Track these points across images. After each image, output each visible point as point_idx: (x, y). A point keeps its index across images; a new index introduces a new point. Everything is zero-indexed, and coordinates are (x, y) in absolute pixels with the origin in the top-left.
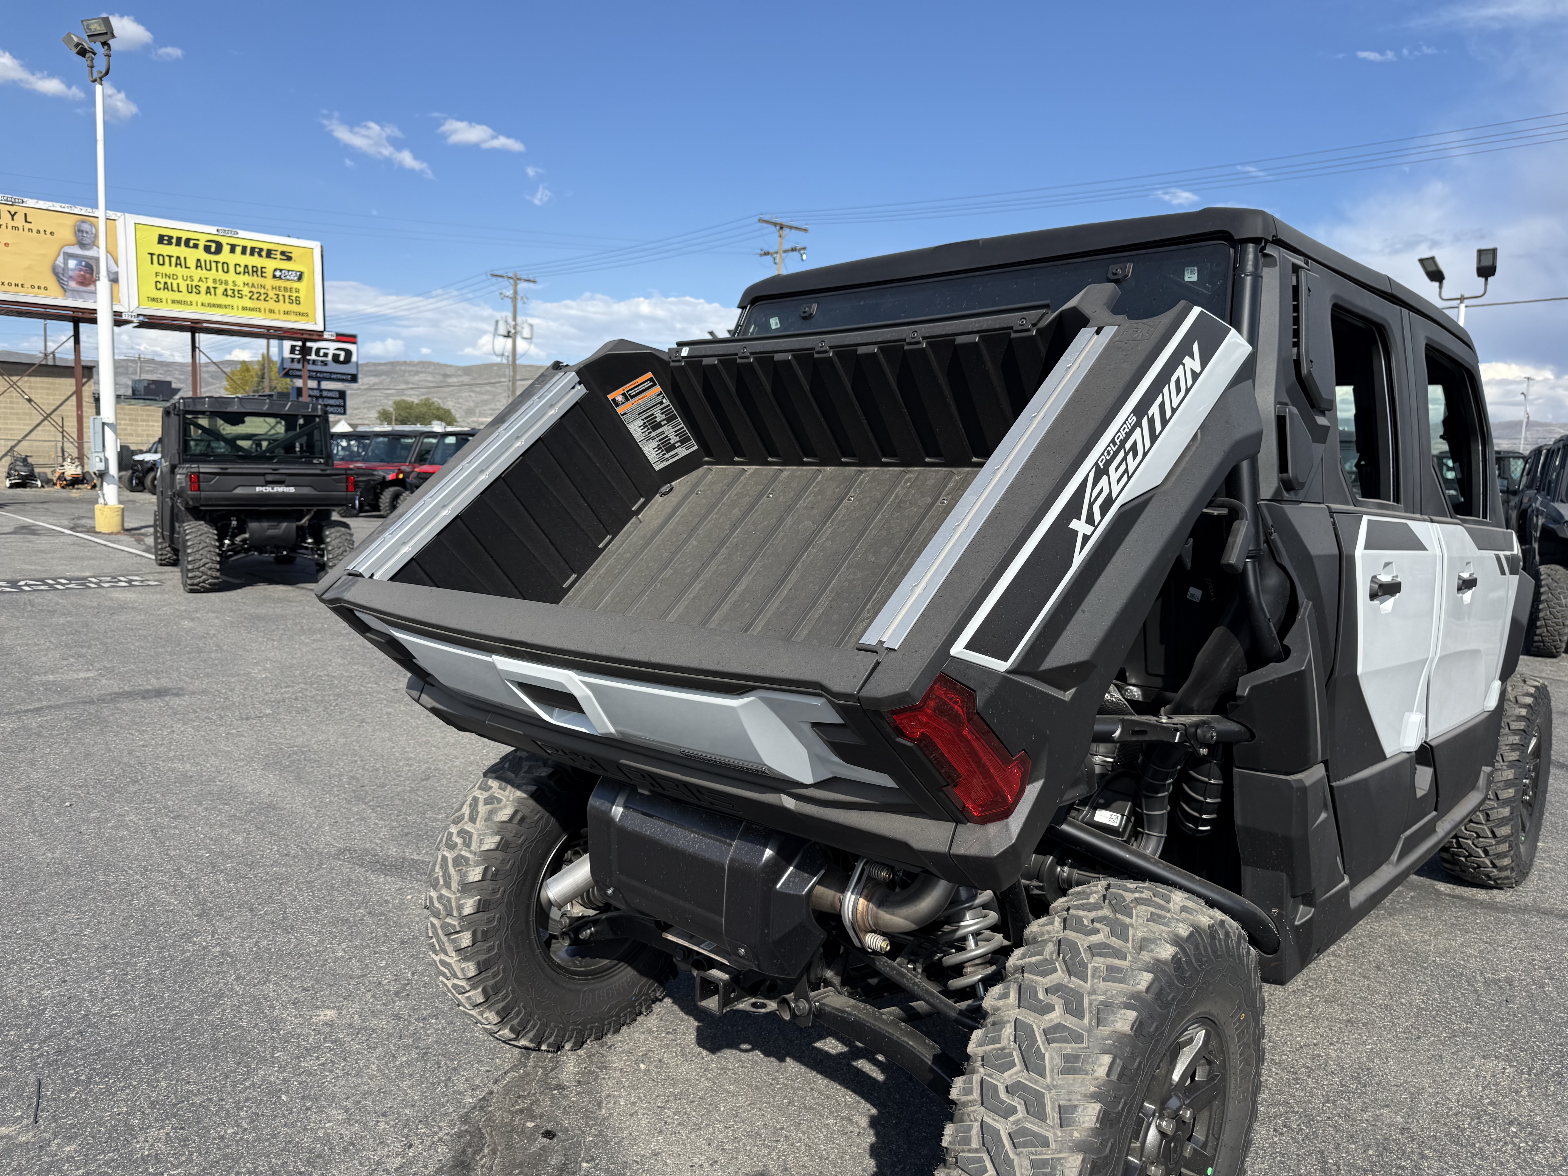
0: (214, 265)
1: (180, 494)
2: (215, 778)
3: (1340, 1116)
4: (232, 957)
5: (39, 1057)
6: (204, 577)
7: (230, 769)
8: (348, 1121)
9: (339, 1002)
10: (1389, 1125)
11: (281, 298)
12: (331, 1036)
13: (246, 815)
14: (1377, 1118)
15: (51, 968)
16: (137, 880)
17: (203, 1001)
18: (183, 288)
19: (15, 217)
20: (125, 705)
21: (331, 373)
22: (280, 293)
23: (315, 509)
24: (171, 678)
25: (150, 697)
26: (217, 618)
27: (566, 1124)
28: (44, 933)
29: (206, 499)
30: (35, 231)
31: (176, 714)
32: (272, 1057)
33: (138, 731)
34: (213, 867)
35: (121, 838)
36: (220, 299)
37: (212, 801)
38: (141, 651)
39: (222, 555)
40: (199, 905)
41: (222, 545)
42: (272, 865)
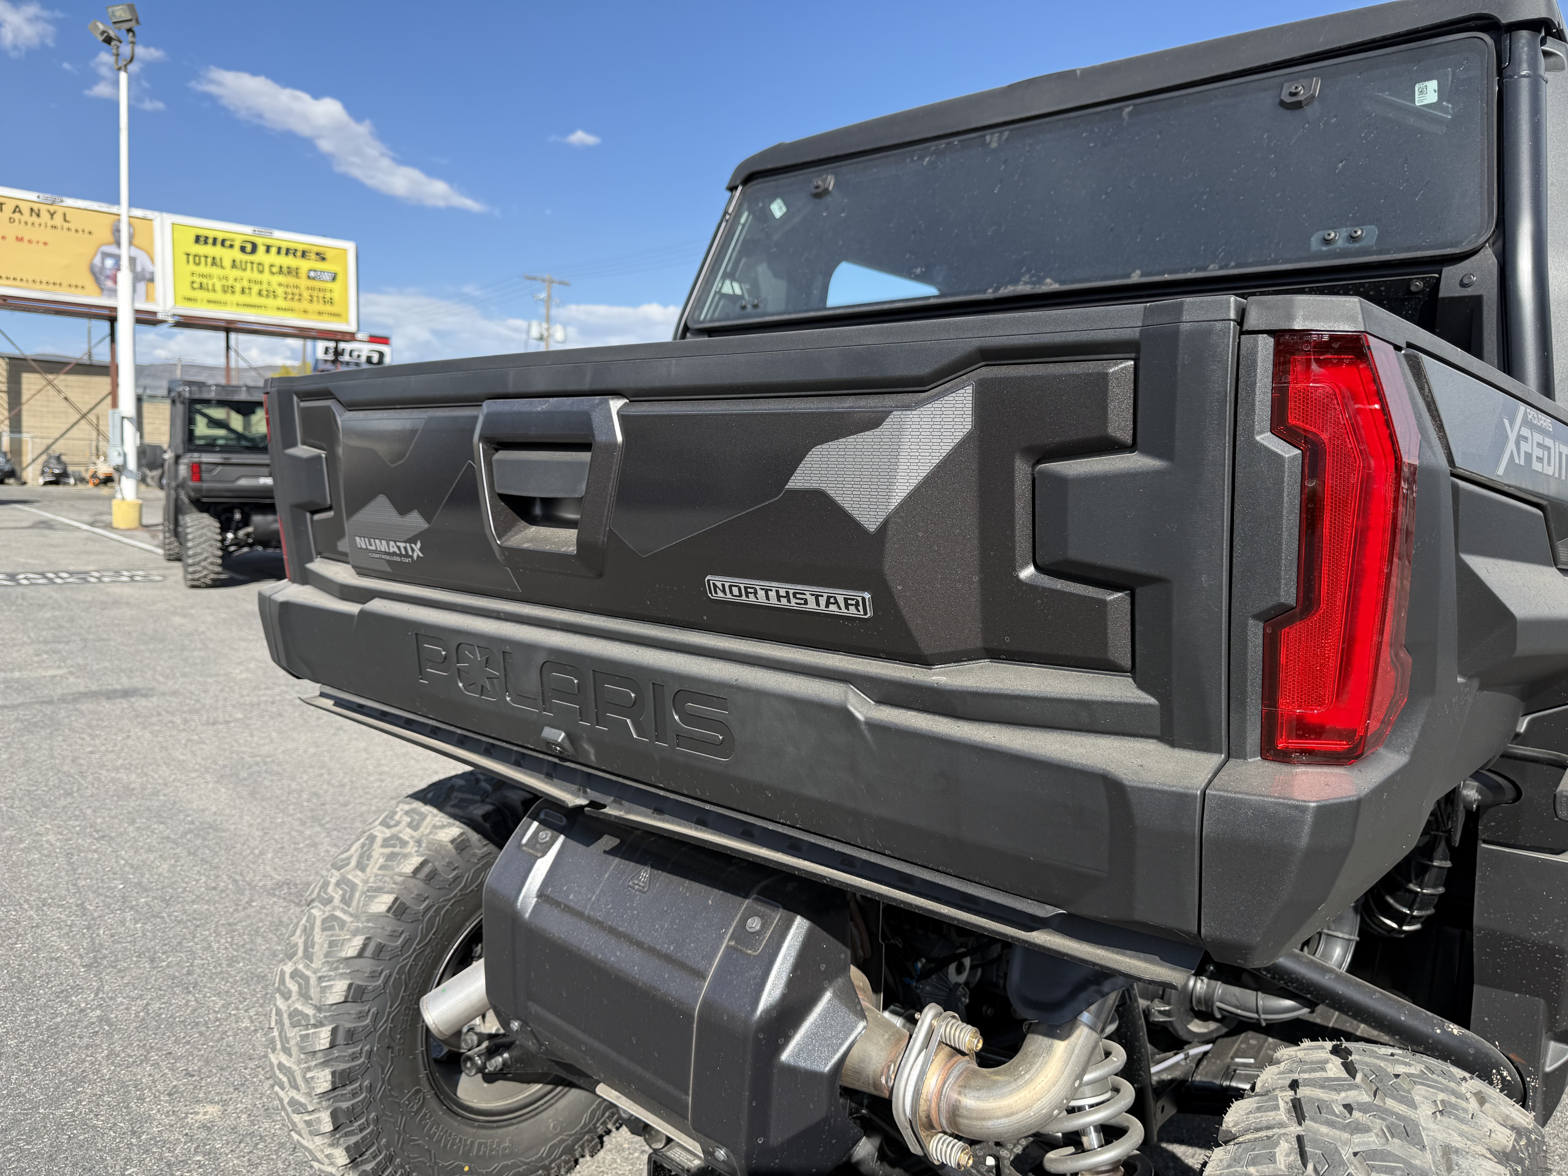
0: (249, 265)
1: (181, 485)
2: (159, 791)
4: (110, 1025)
6: (205, 572)
7: (179, 780)
9: (228, 1093)
11: (315, 298)
12: (205, 1145)
13: (181, 838)
16: (30, 918)
17: (57, 1088)
18: (218, 287)
19: (54, 217)
20: (86, 706)
22: (315, 294)
24: (143, 677)
25: (116, 698)
26: (211, 614)
29: (208, 490)
30: (73, 230)
31: (137, 716)
33: (90, 735)
34: (124, 902)
35: (29, 863)
36: (255, 299)
37: (148, 819)
38: (122, 648)
39: (224, 549)
40: (93, 951)
41: (223, 540)
42: (193, 902)
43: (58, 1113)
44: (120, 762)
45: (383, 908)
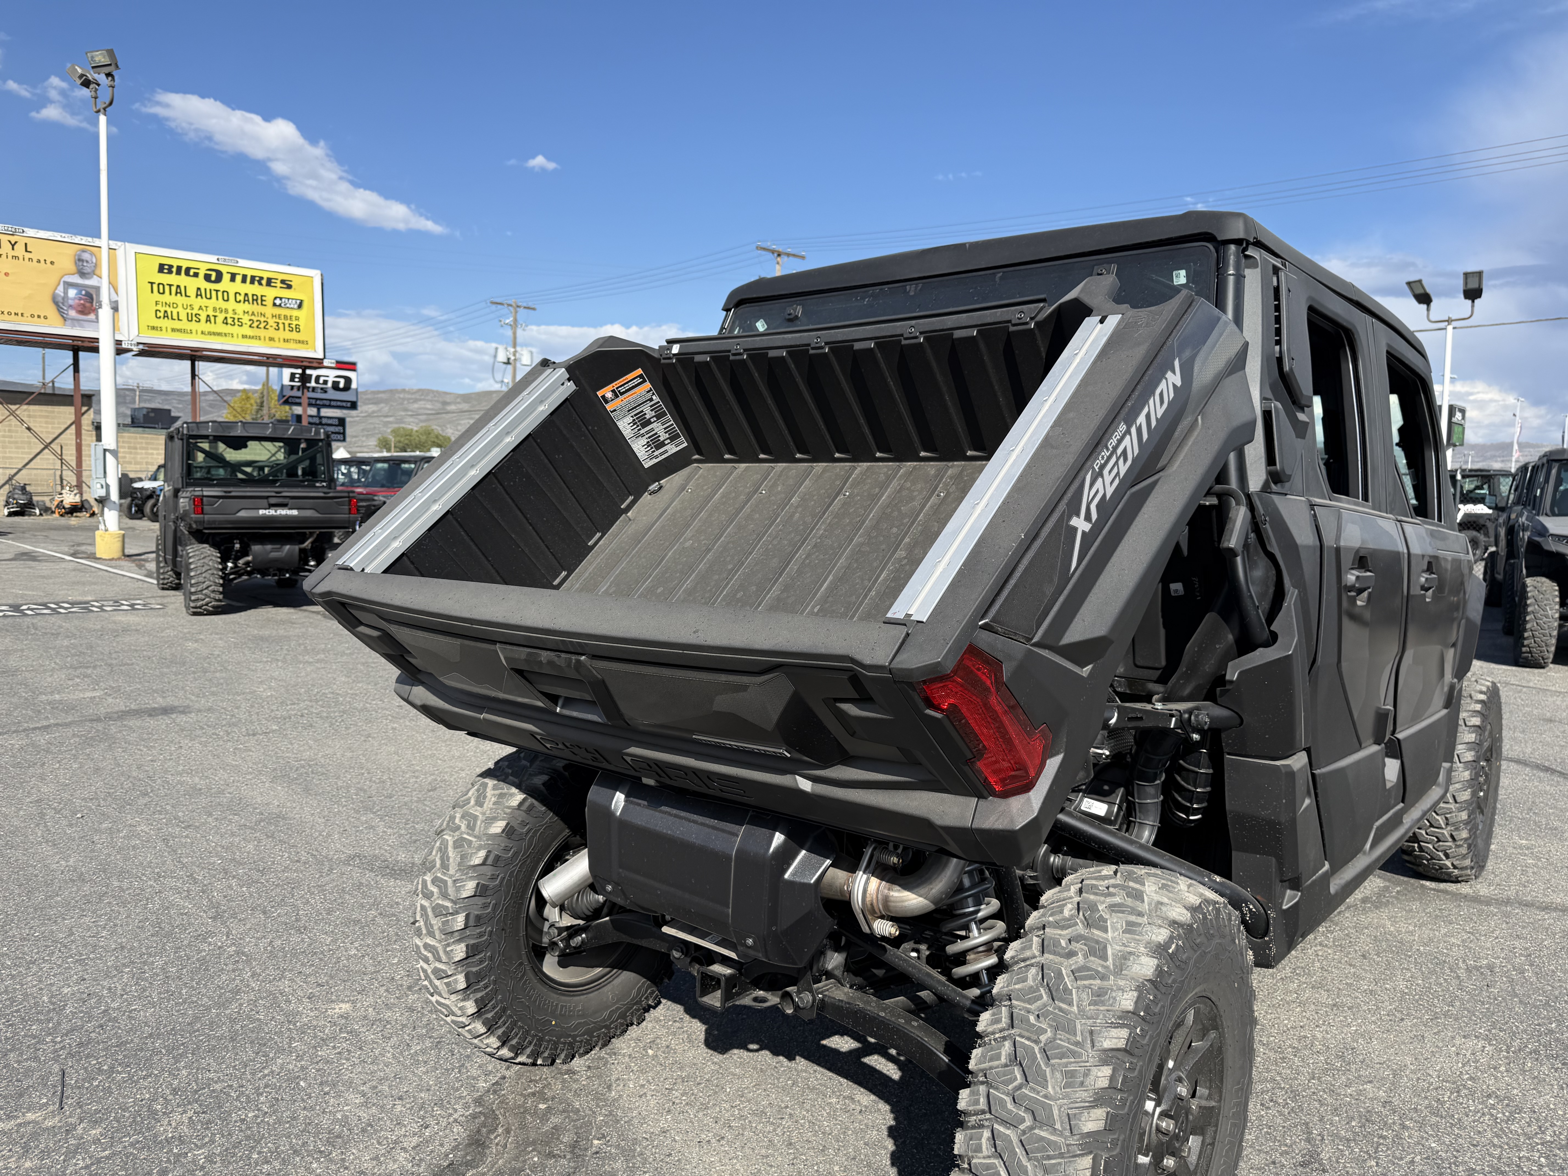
0: (214, 293)
1: (181, 518)
2: (224, 790)
3: (1324, 1091)
4: (247, 956)
5: (61, 1048)
6: (207, 600)
7: (238, 781)
8: (365, 1104)
9: (354, 996)
10: (1372, 1099)
11: (281, 326)
12: (346, 1027)
13: (256, 825)
14: (1360, 1093)
15: (70, 968)
16: (151, 886)
17: (220, 997)
18: (183, 316)
19: (15, 247)
20: (132, 722)
21: (330, 400)
22: (280, 322)
23: (318, 531)
24: (176, 697)
25: (157, 715)
26: (221, 639)
27: (577, 1105)
28: (61, 935)
29: (209, 522)
30: (35, 260)
31: (182, 730)
32: (290, 1047)
33: (145, 746)
34: (226, 873)
35: (134, 847)
36: (220, 328)
37: (222, 812)
38: (146, 671)
39: (225, 577)
40: (213, 908)
41: (225, 568)
42: (283, 871)
43: (228, 1012)
45: (499, 830)
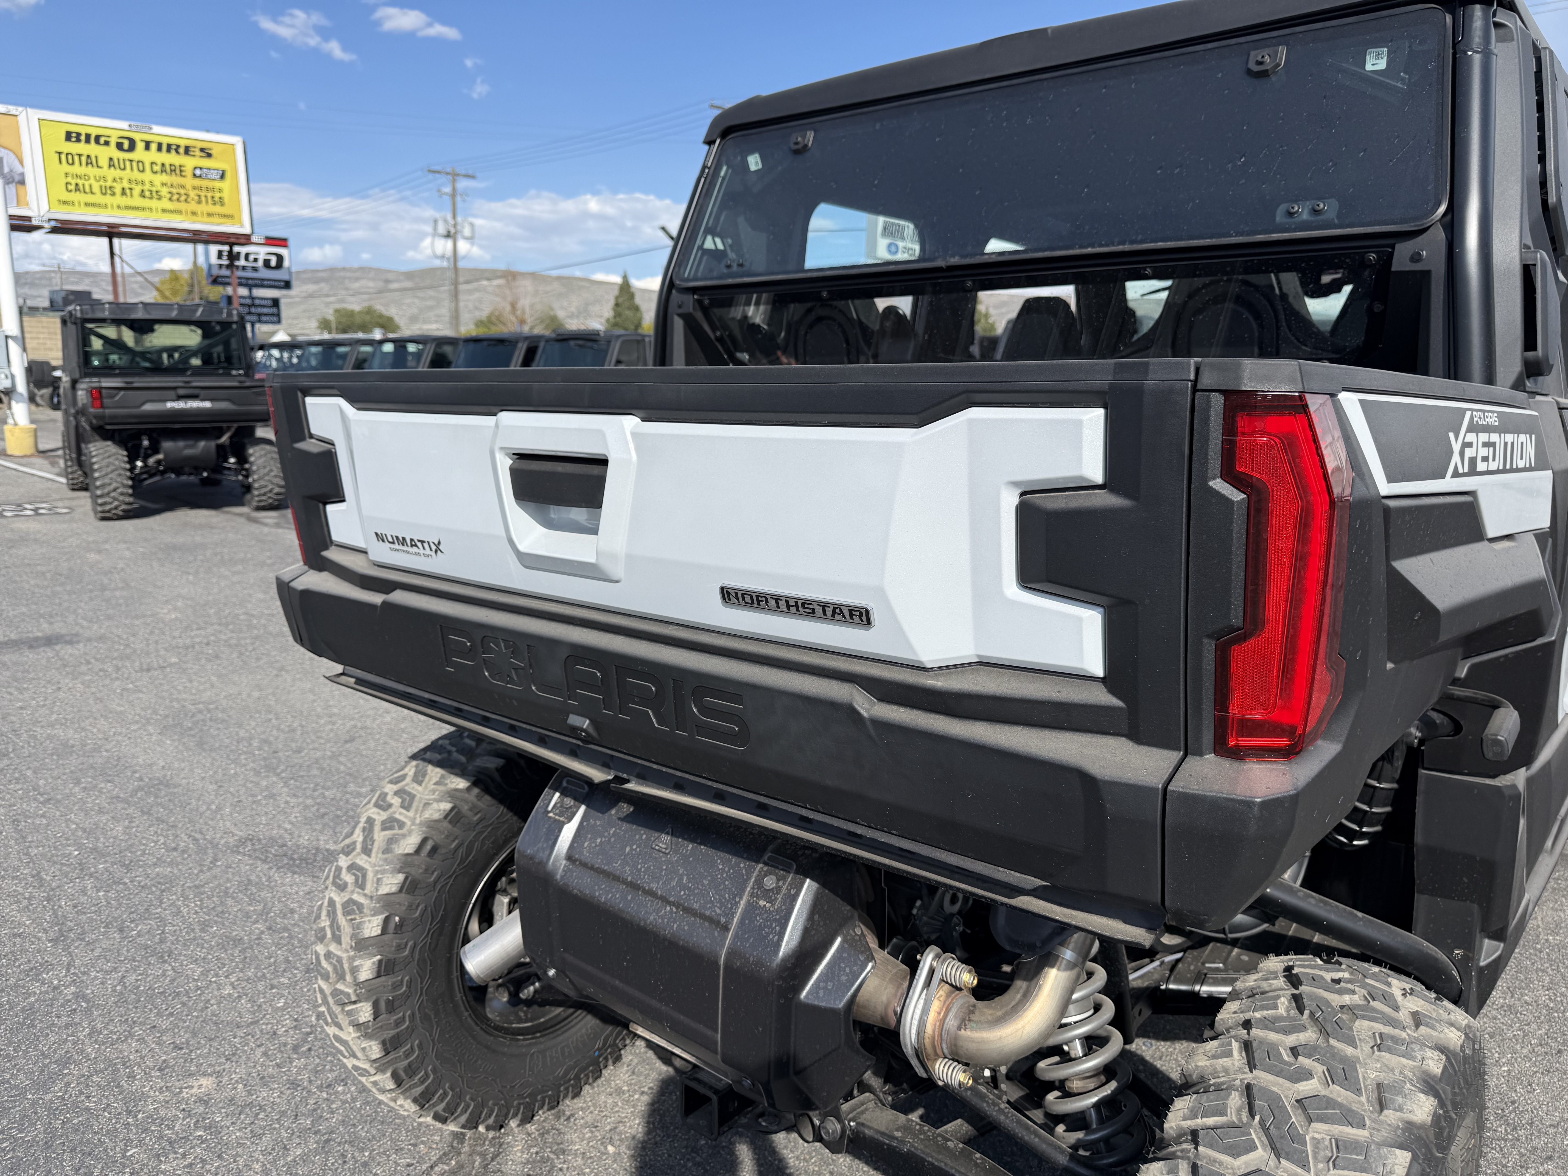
0: (128, 163)
1: (81, 412)
2: (100, 747)
6: (116, 503)
7: (120, 734)
9: (220, 1064)
11: (203, 199)
12: (204, 1119)
13: (131, 796)
17: (42, 1072)
18: (96, 189)
20: (8, 657)
21: (263, 280)
22: (203, 194)
24: (65, 622)
25: (39, 646)
26: (128, 549)
29: (112, 417)
31: (65, 666)
32: (124, 1156)
33: (17, 689)
34: (82, 870)
36: (138, 201)
37: (93, 778)
38: (36, 590)
39: (134, 478)
40: (57, 924)
41: (133, 469)
42: (155, 864)
43: (48, 1097)
44: (54, 717)
